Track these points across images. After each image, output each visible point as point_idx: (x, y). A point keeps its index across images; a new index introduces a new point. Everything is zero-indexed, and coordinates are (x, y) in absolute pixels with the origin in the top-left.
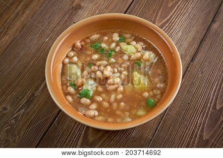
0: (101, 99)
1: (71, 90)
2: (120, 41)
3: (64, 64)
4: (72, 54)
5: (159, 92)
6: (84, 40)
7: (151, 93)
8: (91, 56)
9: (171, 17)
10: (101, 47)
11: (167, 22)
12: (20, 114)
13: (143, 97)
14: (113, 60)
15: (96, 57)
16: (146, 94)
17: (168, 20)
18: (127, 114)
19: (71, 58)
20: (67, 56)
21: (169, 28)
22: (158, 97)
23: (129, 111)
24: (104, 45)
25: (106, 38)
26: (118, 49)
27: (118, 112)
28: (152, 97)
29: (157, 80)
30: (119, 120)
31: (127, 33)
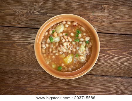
0: (52, 47)
1: (51, 32)
2: (86, 42)
3: (62, 22)
4: (69, 23)
5: (66, 70)
6: (79, 25)
7: (65, 67)
8: (72, 32)
9: (117, 57)
10: (79, 34)
11: (113, 56)
12: (36, 13)
13: (61, 64)
14: (74, 43)
15: (72, 34)
16: (63, 65)
17: (114, 56)
18: (51, 61)
19: (67, 23)
20: (67, 22)
21: (109, 58)
22: (64, 70)
23: (52, 61)
24: (80, 35)
25: (85, 34)
26: (81, 43)
27: (49, 57)
28: (63, 68)
29: (72, 66)
30: (46, 58)
31: (92, 43)
